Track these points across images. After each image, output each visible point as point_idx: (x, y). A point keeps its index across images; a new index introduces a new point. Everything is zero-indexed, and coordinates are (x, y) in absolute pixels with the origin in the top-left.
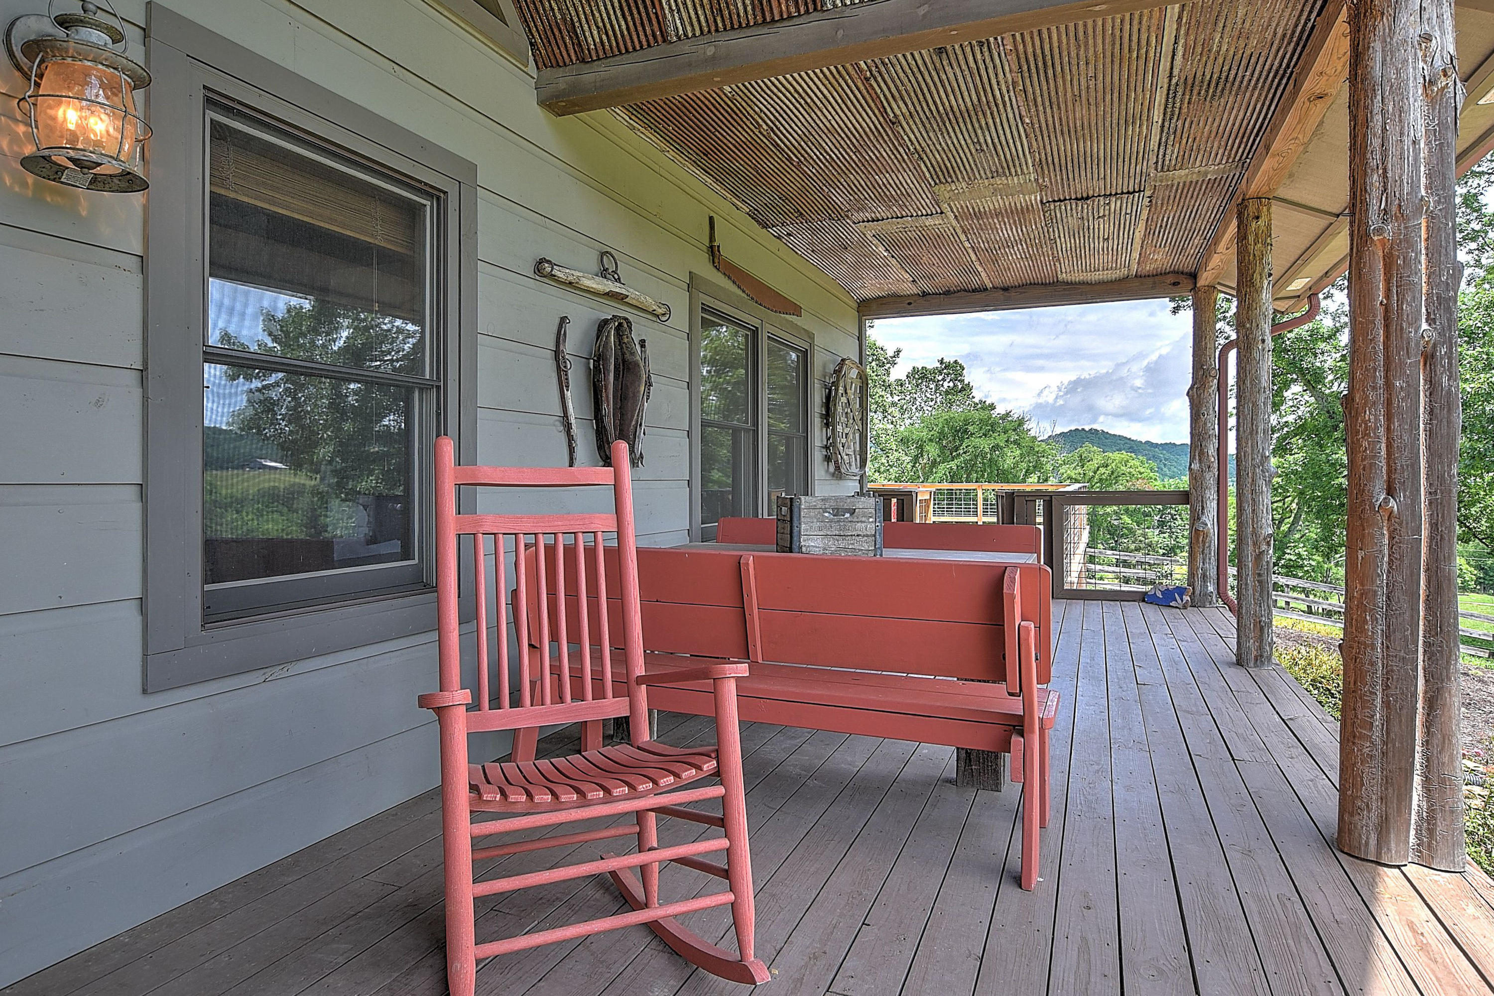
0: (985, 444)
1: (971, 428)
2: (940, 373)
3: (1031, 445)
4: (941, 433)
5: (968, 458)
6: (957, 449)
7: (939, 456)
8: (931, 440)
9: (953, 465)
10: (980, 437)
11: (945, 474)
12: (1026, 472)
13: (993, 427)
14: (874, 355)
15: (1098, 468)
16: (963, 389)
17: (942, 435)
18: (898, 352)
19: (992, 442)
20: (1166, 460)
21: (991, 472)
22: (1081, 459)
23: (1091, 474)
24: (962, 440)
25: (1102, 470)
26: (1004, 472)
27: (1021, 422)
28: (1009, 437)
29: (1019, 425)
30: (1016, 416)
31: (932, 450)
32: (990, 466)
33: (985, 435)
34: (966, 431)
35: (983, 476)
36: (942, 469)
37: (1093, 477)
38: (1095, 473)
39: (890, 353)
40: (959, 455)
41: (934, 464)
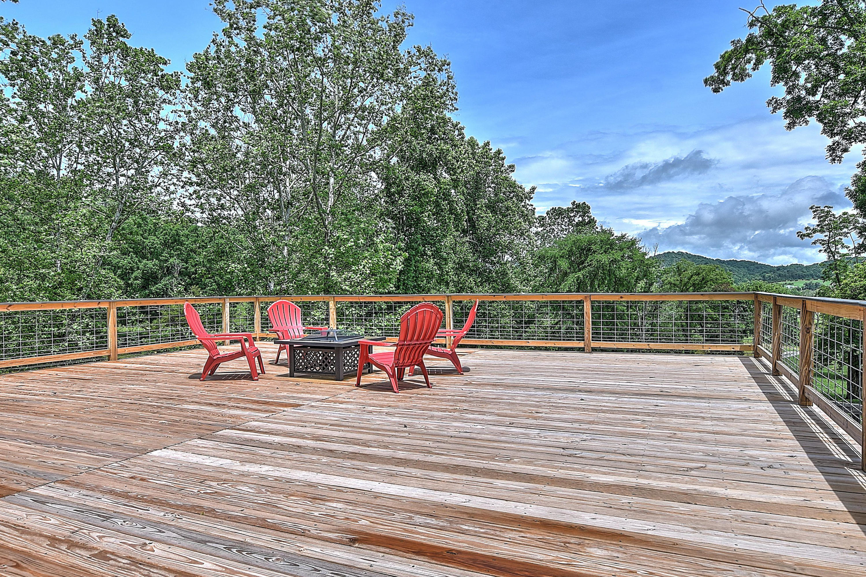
0: (605, 259)
1: (593, 247)
2: (572, 211)
3: (641, 259)
4: (571, 251)
5: (591, 269)
6: (583, 263)
7: (570, 268)
8: (561, 257)
9: (580, 274)
10: (602, 253)
11: (573, 281)
12: (637, 279)
13: (612, 245)
14: (514, 192)
15: (692, 276)
16: (589, 222)
17: (571, 253)
18: (534, 189)
19: (611, 257)
20: (730, 271)
21: (610, 280)
22: (679, 270)
23: (686, 280)
24: (587, 256)
25: (695, 277)
26: (620, 279)
27: (633, 242)
28: (624, 254)
29: (632, 244)
30: (630, 238)
31: (564, 264)
32: (610, 276)
33: (605, 252)
34: (589, 250)
35: (603, 283)
36: (571, 279)
37: (688, 282)
38: (689, 279)
39: (527, 190)
40: (584, 268)
41: (566, 274)
